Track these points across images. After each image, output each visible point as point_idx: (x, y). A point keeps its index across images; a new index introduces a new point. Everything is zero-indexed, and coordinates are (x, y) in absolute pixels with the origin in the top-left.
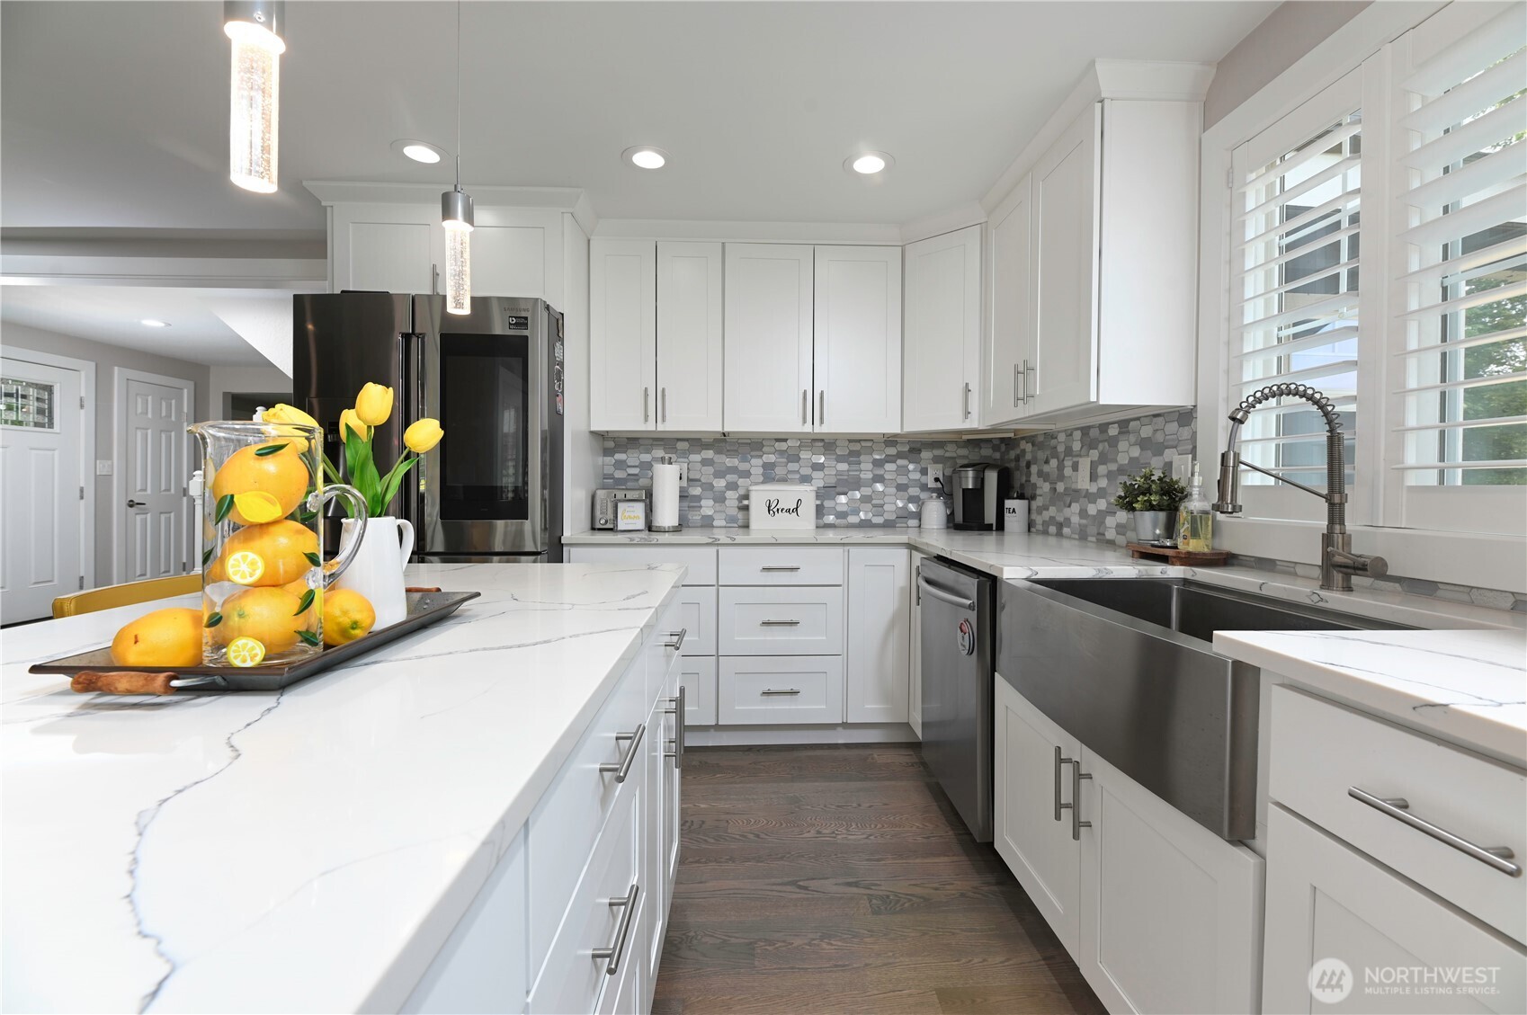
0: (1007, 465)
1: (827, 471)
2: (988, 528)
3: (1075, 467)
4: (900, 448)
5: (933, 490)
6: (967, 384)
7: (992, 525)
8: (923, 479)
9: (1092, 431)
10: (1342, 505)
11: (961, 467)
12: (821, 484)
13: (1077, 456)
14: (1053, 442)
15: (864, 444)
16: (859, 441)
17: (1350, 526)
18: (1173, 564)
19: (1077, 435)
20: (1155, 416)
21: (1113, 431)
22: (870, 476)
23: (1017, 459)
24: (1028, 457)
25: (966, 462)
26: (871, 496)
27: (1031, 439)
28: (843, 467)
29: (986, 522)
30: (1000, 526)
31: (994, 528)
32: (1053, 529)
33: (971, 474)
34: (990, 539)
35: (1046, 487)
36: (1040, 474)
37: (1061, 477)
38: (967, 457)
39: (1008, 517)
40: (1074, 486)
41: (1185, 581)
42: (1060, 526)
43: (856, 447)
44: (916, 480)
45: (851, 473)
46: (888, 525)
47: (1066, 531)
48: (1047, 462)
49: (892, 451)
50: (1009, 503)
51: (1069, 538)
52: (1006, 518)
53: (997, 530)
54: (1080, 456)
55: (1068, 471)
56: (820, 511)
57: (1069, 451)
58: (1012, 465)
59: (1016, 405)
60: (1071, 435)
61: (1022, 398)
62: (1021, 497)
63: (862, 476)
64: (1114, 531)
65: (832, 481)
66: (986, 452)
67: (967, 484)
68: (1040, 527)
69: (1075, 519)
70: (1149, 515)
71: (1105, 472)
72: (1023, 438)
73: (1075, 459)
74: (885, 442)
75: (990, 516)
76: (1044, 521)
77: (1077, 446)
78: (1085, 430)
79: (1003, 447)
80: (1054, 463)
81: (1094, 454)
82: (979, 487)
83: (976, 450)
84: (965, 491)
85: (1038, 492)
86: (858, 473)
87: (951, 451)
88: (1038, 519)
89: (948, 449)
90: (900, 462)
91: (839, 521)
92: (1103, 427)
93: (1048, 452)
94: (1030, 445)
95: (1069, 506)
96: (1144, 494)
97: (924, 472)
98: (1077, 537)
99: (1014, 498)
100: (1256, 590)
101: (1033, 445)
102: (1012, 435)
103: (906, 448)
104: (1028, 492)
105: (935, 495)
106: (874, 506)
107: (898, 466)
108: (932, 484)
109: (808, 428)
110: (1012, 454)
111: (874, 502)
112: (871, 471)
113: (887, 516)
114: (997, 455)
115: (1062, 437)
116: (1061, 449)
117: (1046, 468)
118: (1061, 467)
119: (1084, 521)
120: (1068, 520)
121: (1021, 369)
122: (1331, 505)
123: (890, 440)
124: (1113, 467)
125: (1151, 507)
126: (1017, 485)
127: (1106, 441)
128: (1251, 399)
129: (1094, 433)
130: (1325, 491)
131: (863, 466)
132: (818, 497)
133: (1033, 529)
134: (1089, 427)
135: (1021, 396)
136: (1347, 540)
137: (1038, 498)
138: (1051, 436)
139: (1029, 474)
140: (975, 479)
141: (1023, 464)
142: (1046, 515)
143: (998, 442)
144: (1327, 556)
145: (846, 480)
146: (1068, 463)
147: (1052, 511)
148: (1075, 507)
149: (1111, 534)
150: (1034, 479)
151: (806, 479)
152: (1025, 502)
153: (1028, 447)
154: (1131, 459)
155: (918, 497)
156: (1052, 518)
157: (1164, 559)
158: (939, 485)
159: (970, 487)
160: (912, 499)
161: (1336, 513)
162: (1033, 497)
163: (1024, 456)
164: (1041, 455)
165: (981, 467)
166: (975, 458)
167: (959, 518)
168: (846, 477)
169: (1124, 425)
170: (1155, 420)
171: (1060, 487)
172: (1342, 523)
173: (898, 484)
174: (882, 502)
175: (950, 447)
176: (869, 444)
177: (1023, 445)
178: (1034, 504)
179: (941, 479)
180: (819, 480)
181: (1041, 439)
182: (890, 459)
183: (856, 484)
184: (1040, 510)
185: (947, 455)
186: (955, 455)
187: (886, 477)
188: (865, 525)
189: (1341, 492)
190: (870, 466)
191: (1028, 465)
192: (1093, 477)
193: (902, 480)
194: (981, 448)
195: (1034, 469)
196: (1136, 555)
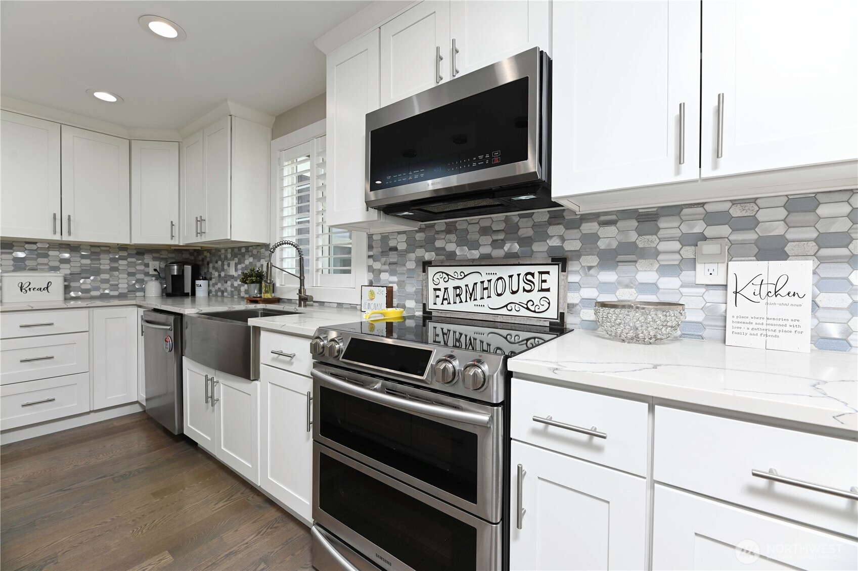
0: (198, 263)
1: (72, 264)
2: (187, 295)
3: (229, 265)
4: (130, 252)
5: (153, 276)
6: (172, 222)
7: (189, 293)
8: (147, 270)
9: (235, 249)
10: (303, 280)
11: (170, 263)
12: (68, 272)
13: (229, 260)
14: (219, 253)
15: (102, 248)
16: (99, 246)
17: (306, 287)
18: (259, 303)
19: (229, 251)
20: (258, 246)
21: (243, 250)
22: (108, 267)
23: (203, 260)
24: (208, 259)
25: (174, 261)
26: (108, 279)
27: (209, 250)
28: (88, 261)
29: (185, 292)
30: (193, 293)
31: (190, 295)
32: (219, 294)
33: (176, 267)
34: (188, 300)
35: (216, 274)
36: (214, 268)
37: (223, 270)
38: (174, 258)
39: (197, 289)
40: (228, 274)
41: (264, 309)
42: (223, 292)
43: (98, 250)
44: (141, 270)
45: (92, 265)
46: (122, 296)
47: (225, 294)
48: (217, 262)
49: (125, 254)
50: (198, 282)
51: (227, 297)
52: (196, 290)
53: (191, 295)
54: (231, 260)
55: (226, 267)
56: (67, 289)
57: (226, 258)
58: (200, 263)
59: (197, 236)
60: (227, 250)
61: (200, 233)
62: (205, 279)
63: (102, 267)
64: (244, 293)
65: (78, 270)
66: (186, 256)
67: (174, 272)
68: (214, 293)
69: (229, 289)
70: (253, 285)
71: (241, 268)
72: (205, 250)
73: (229, 262)
74: (119, 248)
75: (188, 289)
76: (216, 290)
77: (229, 256)
78: (233, 249)
79: (196, 254)
80: (220, 263)
81: (236, 260)
82: (181, 274)
83: (180, 255)
84: (173, 276)
85: (213, 276)
86: (98, 266)
87: (164, 255)
88: (213, 289)
89: (162, 253)
90: (129, 260)
91: (84, 295)
92: (240, 248)
93: (217, 258)
94: (209, 254)
95: (227, 283)
96: (250, 277)
97: (147, 265)
98: (230, 296)
99: (201, 280)
100: (282, 309)
101: (210, 254)
102: (200, 248)
103: (135, 252)
104: (208, 277)
105: (154, 278)
106: (111, 285)
107: (128, 262)
108: (152, 272)
109: (57, 237)
110: (200, 258)
111: (111, 283)
112: (109, 264)
113: (120, 291)
114: (192, 258)
115: (223, 251)
116: (223, 256)
117: (216, 265)
118: (223, 265)
119: (233, 289)
120: (226, 289)
121: (199, 219)
122: (301, 280)
123: (122, 248)
124: (243, 265)
125: (253, 282)
126: (203, 273)
127: (240, 254)
128: (279, 244)
129: (236, 250)
130: (299, 276)
131: (102, 261)
132: (65, 280)
133: (210, 294)
134: (234, 248)
135: (199, 232)
136: (305, 292)
137: (213, 279)
138: (218, 250)
139: (208, 268)
140: (178, 270)
141: (206, 263)
142: (217, 287)
143: (193, 251)
144: (300, 297)
145: (89, 270)
146: (226, 263)
147: (219, 285)
148: (229, 283)
149: (243, 294)
150: (211, 270)
151: (55, 269)
152: (206, 282)
153: (208, 255)
154: (250, 263)
155: (143, 279)
156: (219, 289)
157: (256, 302)
158: (156, 273)
159: (176, 274)
160: (138, 281)
161: (302, 283)
162: (211, 279)
163: (206, 259)
164: (214, 259)
165: (181, 264)
166: (179, 258)
167: (170, 290)
168: (89, 268)
169: (247, 248)
170: (258, 247)
171: (223, 274)
172: (304, 286)
173: (129, 272)
174: (117, 283)
175: (163, 252)
176: (108, 249)
177: (206, 253)
178: (211, 283)
179: (158, 270)
180: (66, 270)
181: (214, 251)
182: (121, 258)
183: (97, 272)
184: (214, 285)
185: (162, 256)
186: (167, 257)
187: (120, 268)
188: (104, 297)
189: (303, 276)
190: (108, 262)
191: (208, 264)
192: (236, 270)
193: (132, 270)
194: (182, 254)
195: (211, 265)
196: (248, 301)
